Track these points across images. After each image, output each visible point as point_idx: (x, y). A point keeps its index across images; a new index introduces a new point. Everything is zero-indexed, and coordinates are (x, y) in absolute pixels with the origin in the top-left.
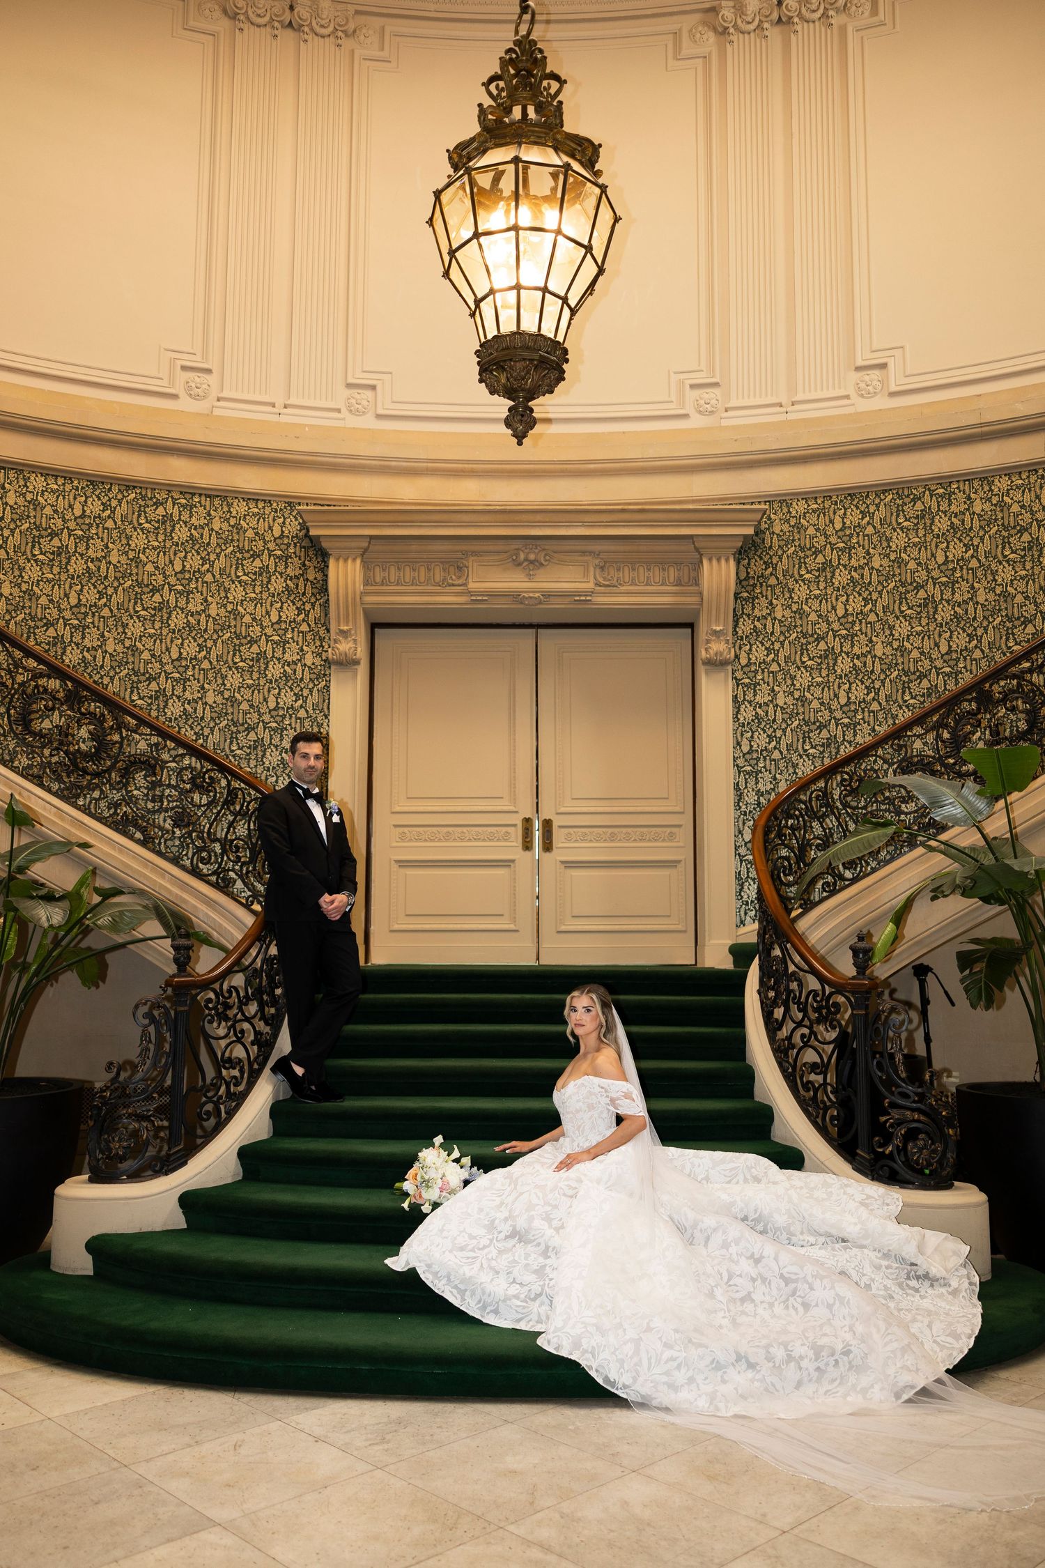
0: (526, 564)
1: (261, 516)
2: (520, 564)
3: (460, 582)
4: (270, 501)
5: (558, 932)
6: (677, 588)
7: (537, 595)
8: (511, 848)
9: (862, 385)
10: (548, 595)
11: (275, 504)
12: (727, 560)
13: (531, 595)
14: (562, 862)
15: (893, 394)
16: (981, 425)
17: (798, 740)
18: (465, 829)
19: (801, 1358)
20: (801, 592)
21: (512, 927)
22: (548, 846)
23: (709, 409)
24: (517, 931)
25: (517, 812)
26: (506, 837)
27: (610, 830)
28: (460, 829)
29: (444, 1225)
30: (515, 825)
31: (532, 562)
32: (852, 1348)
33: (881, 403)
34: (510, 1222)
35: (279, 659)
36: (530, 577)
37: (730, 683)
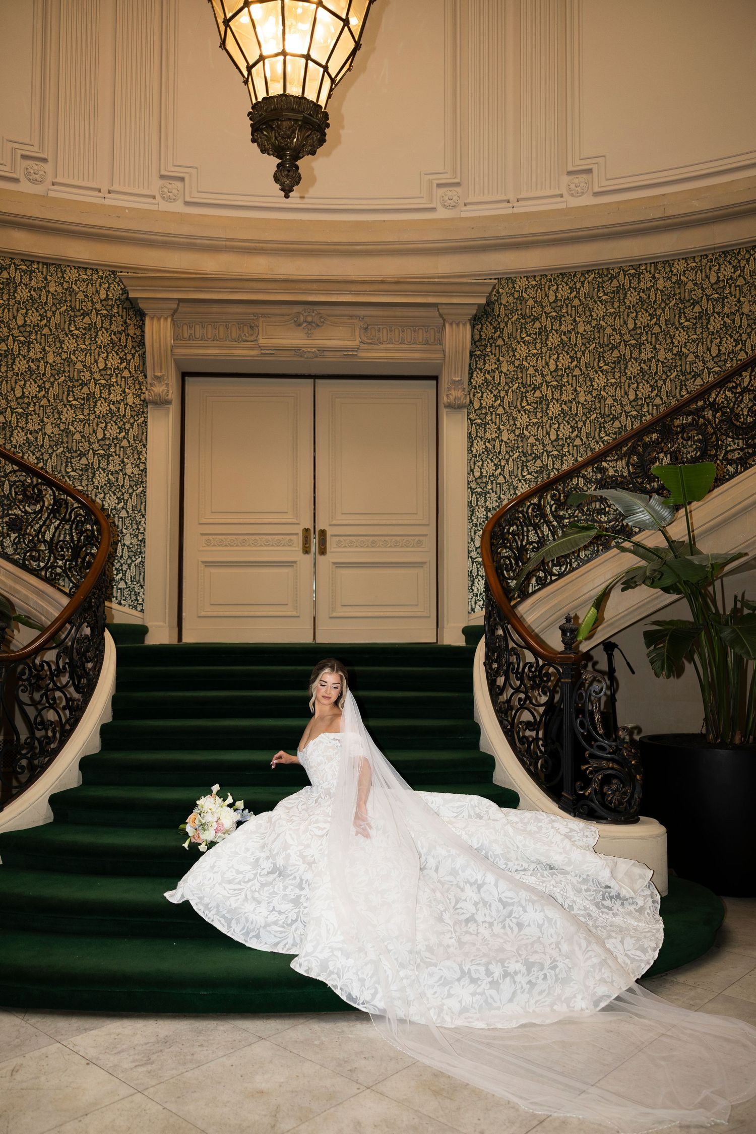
0: (305, 324)
1: (89, 282)
2: (300, 325)
3: (252, 338)
4: (97, 270)
5: (331, 618)
6: (423, 346)
7: (314, 350)
8: (294, 552)
9: (573, 186)
10: (322, 350)
11: (101, 272)
12: (464, 325)
13: (309, 350)
14: (334, 563)
15: (596, 194)
16: (665, 218)
17: (518, 468)
18: (257, 537)
19: (516, 973)
20: (522, 351)
21: (294, 614)
22: (323, 551)
23: (453, 204)
24: (298, 617)
25: (299, 524)
26: (290, 543)
27: (371, 539)
28: (253, 537)
29: (215, 862)
30: (297, 534)
31: (310, 323)
32: (558, 964)
33: (587, 200)
34: (270, 861)
35: (105, 399)
36: (309, 336)
37: (466, 423)
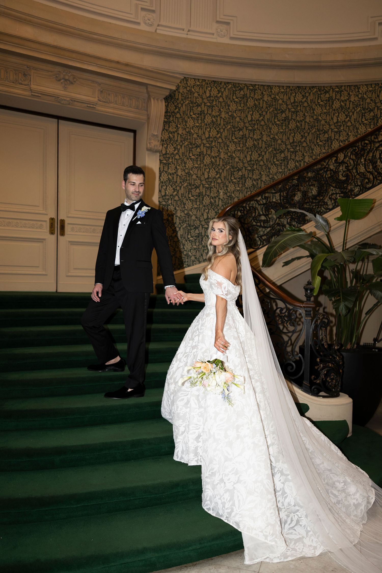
0: (62, 81)
2: (59, 80)
3: (26, 83)
5: (67, 276)
6: (136, 110)
7: (68, 99)
8: (44, 232)
9: (219, 30)
10: (74, 100)
12: (161, 101)
13: (65, 98)
14: (70, 242)
15: (232, 38)
16: (271, 61)
17: (186, 192)
18: (18, 221)
20: (191, 123)
21: (44, 273)
22: (63, 234)
23: (150, 23)
24: (46, 275)
25: (47, 214)
26: (41, 227)
27: (93, 228)
28: (16, 221)
30: (45, 221)
31: (66, 80)
33: (226, 41)
36: (65, 88)
37: (158, 161)
